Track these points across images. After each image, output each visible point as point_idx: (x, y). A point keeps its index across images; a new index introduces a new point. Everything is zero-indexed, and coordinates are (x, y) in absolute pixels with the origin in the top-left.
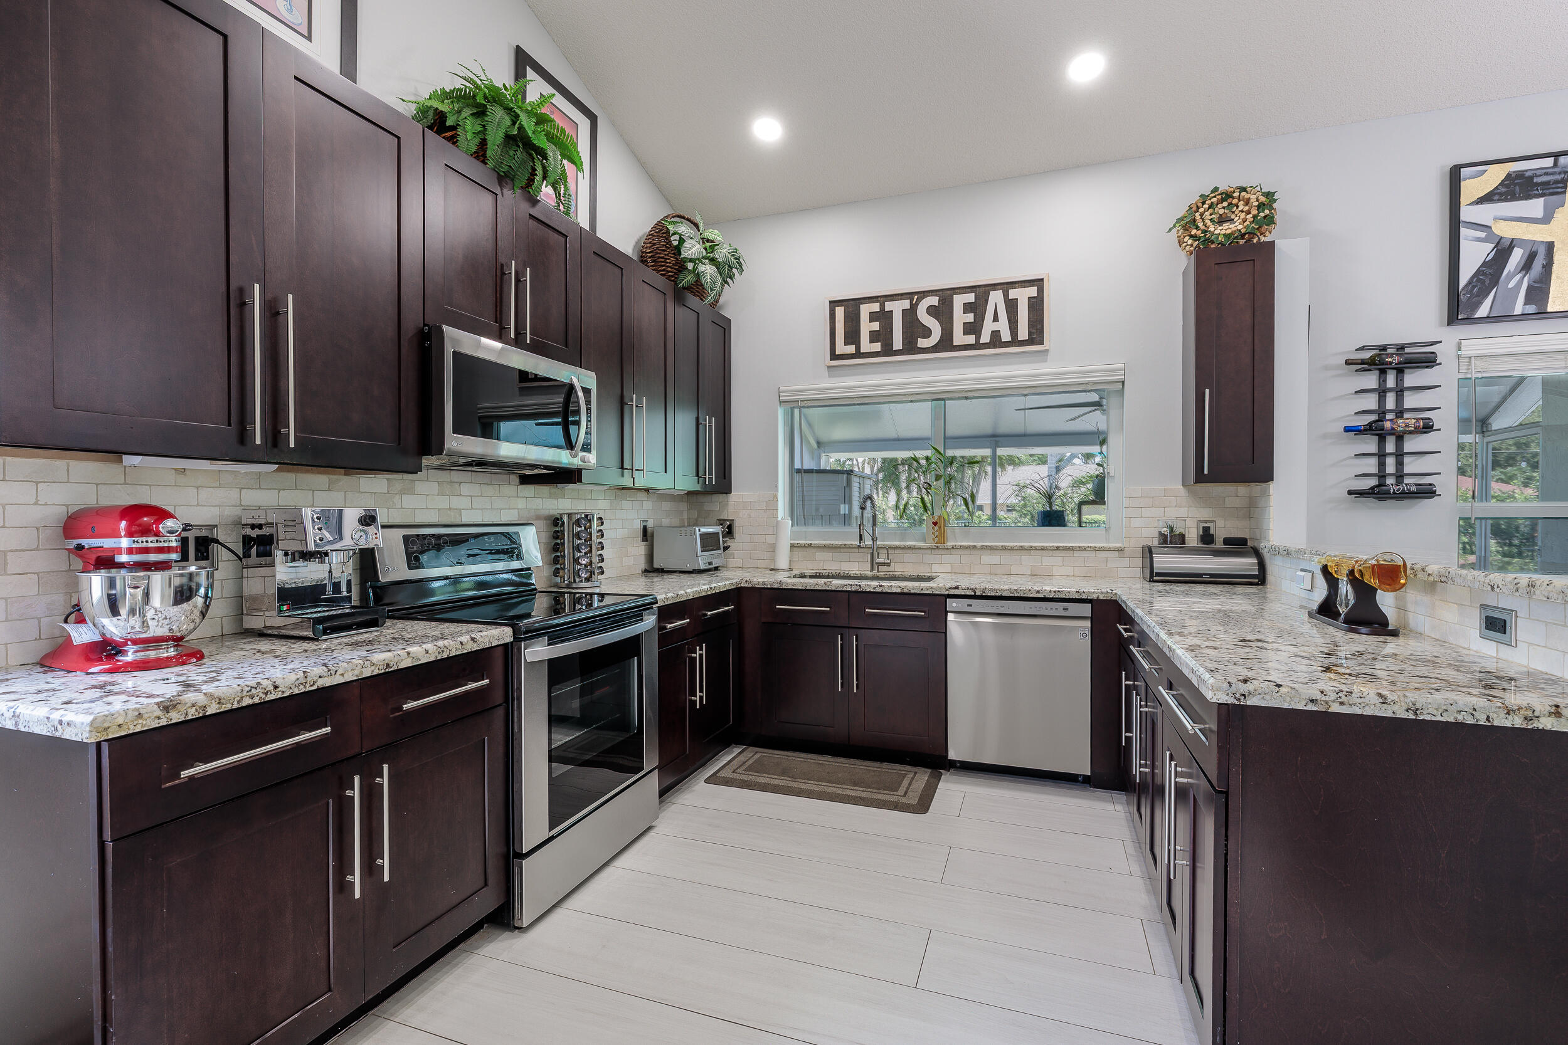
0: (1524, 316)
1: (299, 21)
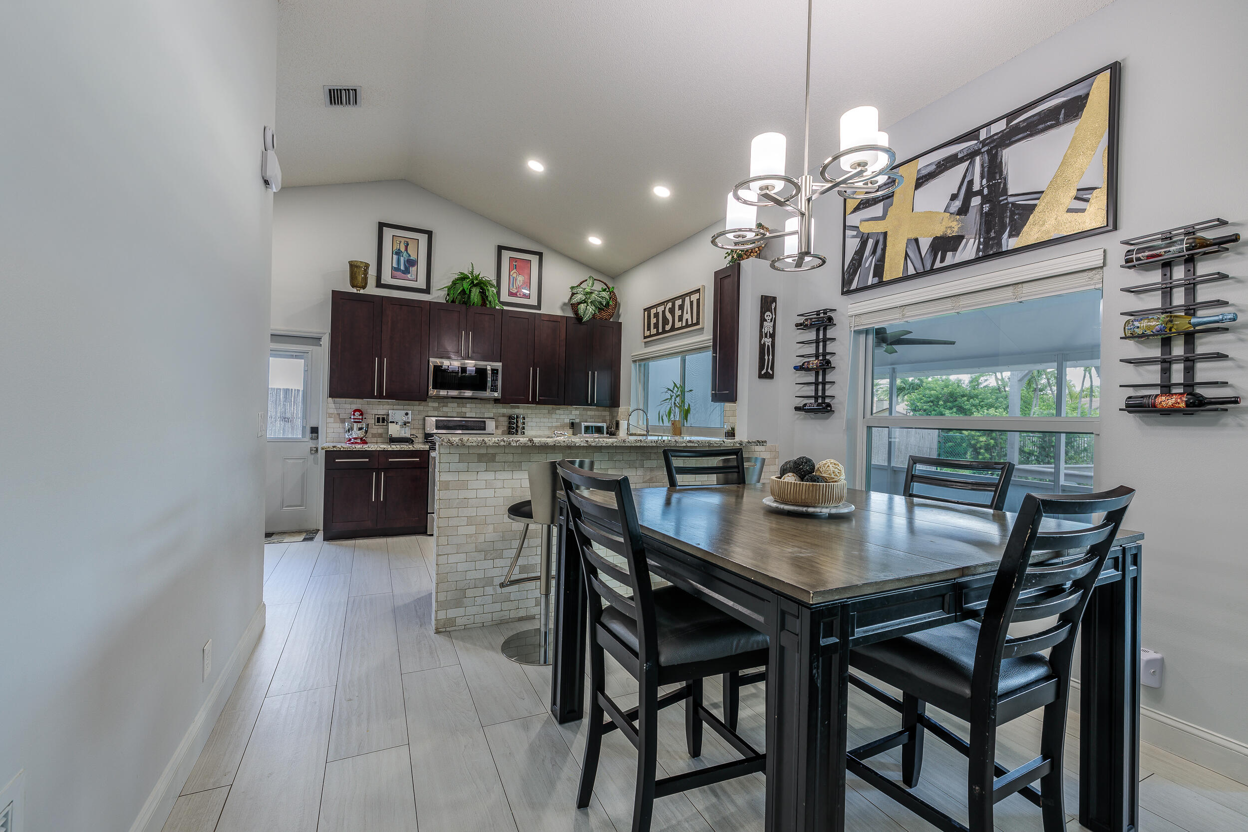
0: (873, 287)
1: (414, 277)
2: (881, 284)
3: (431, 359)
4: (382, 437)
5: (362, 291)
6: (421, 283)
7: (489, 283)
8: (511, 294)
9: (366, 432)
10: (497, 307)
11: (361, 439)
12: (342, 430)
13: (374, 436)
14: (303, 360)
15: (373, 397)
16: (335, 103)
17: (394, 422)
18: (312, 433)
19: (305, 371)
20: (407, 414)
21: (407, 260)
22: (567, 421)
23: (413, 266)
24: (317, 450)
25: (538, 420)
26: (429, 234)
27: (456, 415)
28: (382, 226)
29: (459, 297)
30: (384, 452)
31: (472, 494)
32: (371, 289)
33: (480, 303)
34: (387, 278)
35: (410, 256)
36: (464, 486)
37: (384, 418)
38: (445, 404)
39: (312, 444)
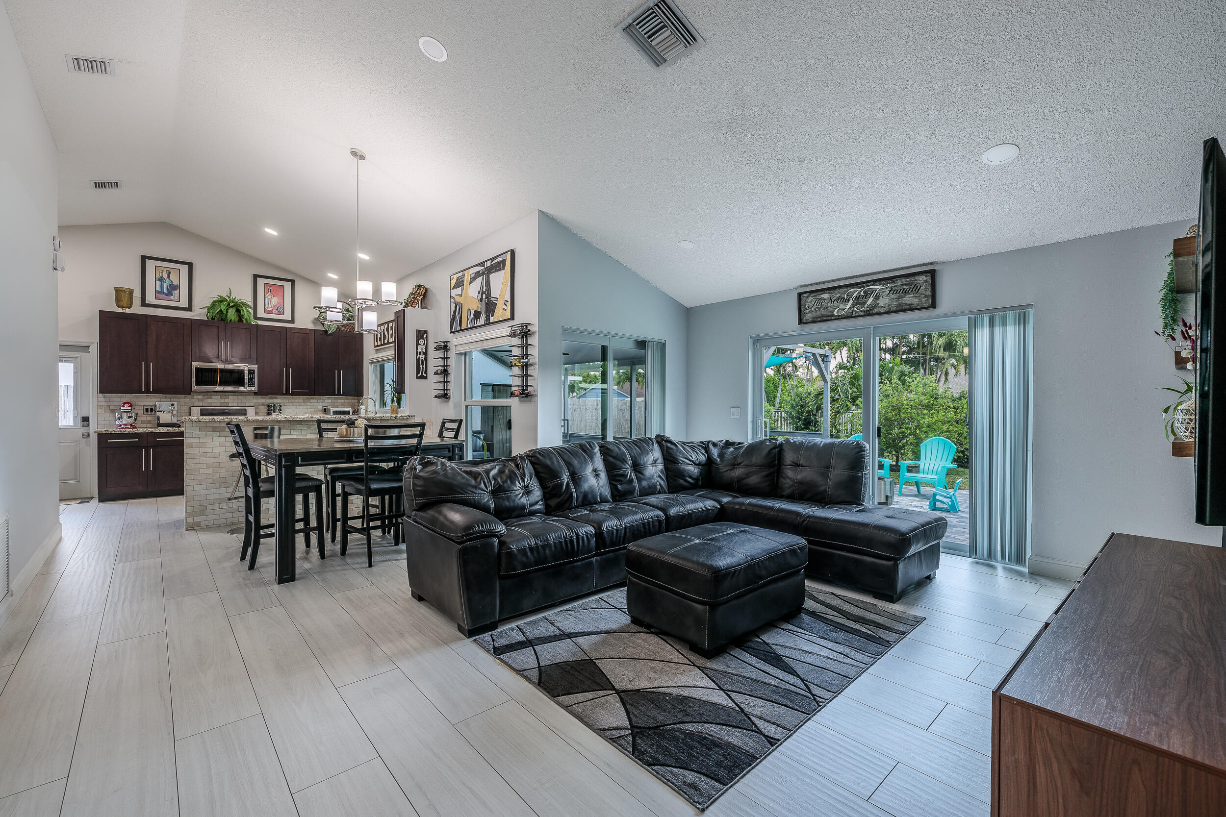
0: (459, 331)
1: (177, 298)
2: (461, 330)
3: (194, 364)
4: (151, 423)
5: (127, 311)
6: (184, 303)
7: (246, 305)
8: (266, 312)
9: (135, 419)
10: (252, 323)
11: (131, 425)
12: (112, 419)
13: (143, 422)
14: (73, 364)
15: (141, 392)
16: (99, 186)
17: (161, 411)
18: (83, 421)
19: (75, 373)
20: (173, 405)
21: (170, 286)
22: (321, 407)
23: (175, 289)
24: (88, 435)
25: (294, 407)
26: (190, 265)
27: (219, 405)
28: (144, 258)
29: (218, 315)
30: (152, 434)
31: (210, 450)
32: (136, 309)
33: (237, 319)
34: (150, 298)
35: (172, 282)
36: (204, 445)
37: (152, 408)
38: (209, 397)
39: (84, 430)
